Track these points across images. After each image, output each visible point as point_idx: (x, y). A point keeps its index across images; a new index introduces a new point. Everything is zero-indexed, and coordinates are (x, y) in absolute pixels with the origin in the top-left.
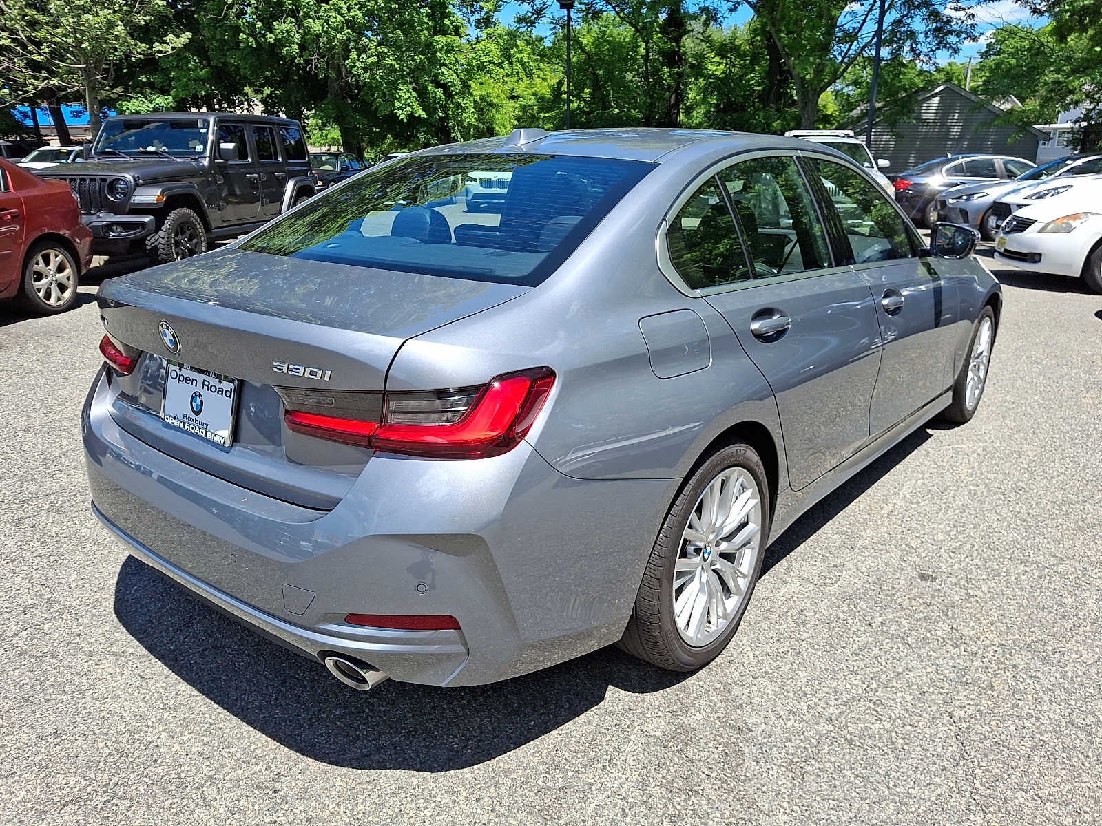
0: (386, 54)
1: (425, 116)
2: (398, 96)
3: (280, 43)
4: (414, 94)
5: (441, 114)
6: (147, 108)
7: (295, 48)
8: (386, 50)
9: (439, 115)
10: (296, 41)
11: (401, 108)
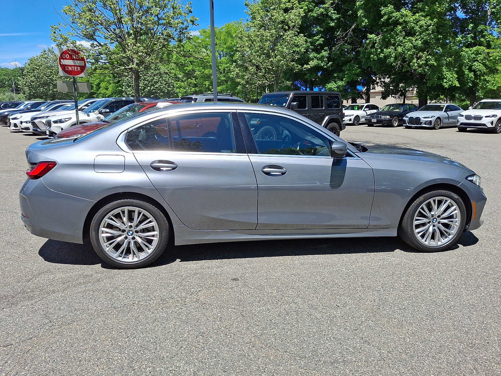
0: (430, 59)
1: (459, 86)
2: (446, 77)
3: (386, 57)
4: (456, 76)
5: (470, 85)
6: (334, 86)
7: (392, 59)
8: (431, 57)
9: (469, 85)
10: (393, 56)
11: (446, 82)
